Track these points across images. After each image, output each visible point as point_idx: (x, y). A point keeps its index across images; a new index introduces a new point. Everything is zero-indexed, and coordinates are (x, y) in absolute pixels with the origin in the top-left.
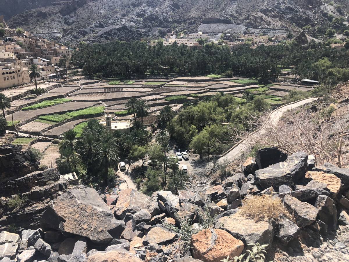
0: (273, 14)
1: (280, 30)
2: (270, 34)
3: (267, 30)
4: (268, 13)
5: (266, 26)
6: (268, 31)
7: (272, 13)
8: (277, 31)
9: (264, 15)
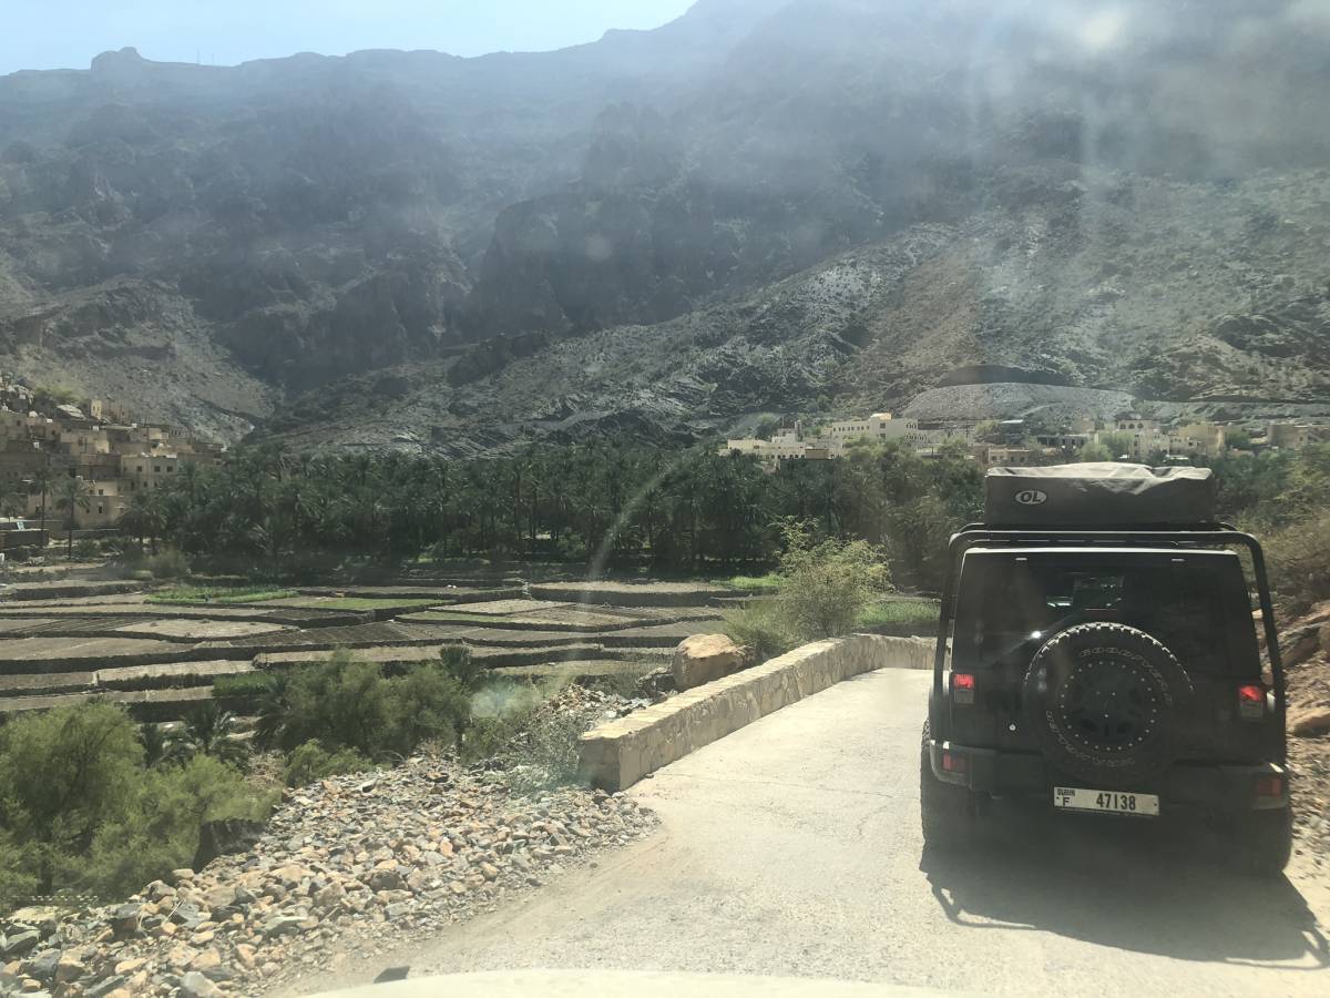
0: (1272, 341)
1: (1306, 402)
2: (1252, 421)
3: (1238, 405)
4: (1247, 337)
5: (1232, 390)
6: (1244, 408)
7: (1270, 335)
8: (1289, 410)
9: (1225, 347)
